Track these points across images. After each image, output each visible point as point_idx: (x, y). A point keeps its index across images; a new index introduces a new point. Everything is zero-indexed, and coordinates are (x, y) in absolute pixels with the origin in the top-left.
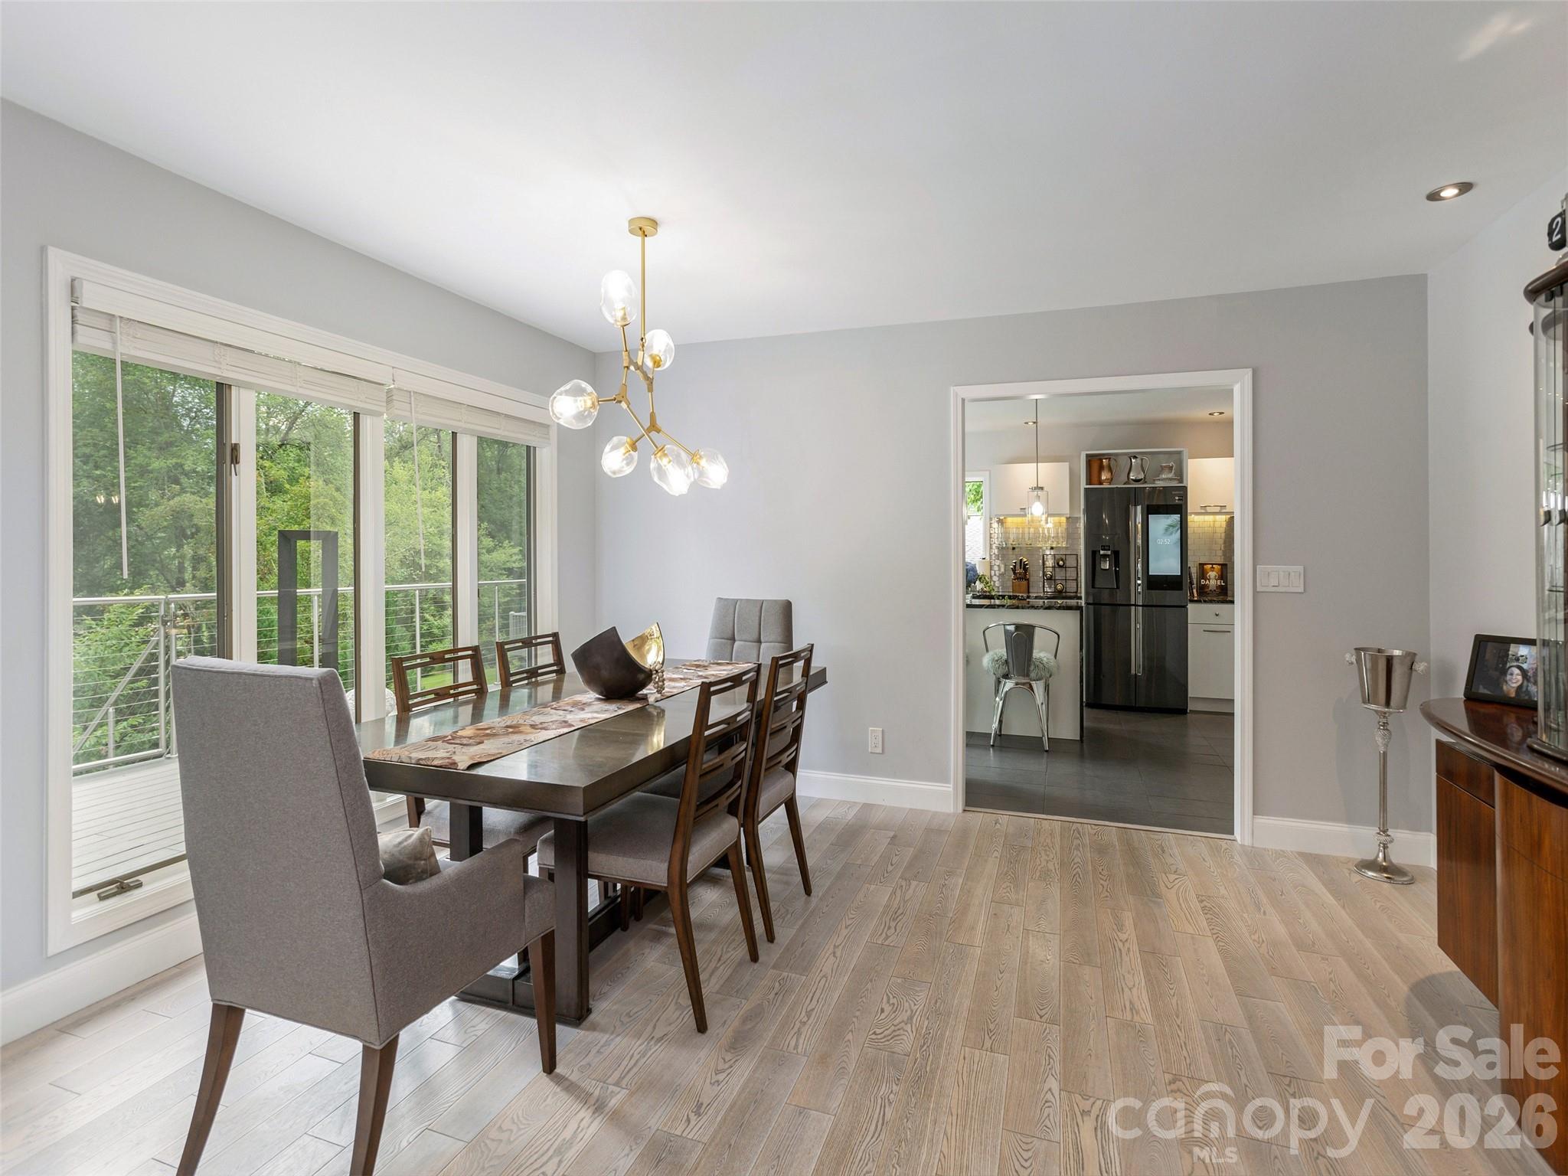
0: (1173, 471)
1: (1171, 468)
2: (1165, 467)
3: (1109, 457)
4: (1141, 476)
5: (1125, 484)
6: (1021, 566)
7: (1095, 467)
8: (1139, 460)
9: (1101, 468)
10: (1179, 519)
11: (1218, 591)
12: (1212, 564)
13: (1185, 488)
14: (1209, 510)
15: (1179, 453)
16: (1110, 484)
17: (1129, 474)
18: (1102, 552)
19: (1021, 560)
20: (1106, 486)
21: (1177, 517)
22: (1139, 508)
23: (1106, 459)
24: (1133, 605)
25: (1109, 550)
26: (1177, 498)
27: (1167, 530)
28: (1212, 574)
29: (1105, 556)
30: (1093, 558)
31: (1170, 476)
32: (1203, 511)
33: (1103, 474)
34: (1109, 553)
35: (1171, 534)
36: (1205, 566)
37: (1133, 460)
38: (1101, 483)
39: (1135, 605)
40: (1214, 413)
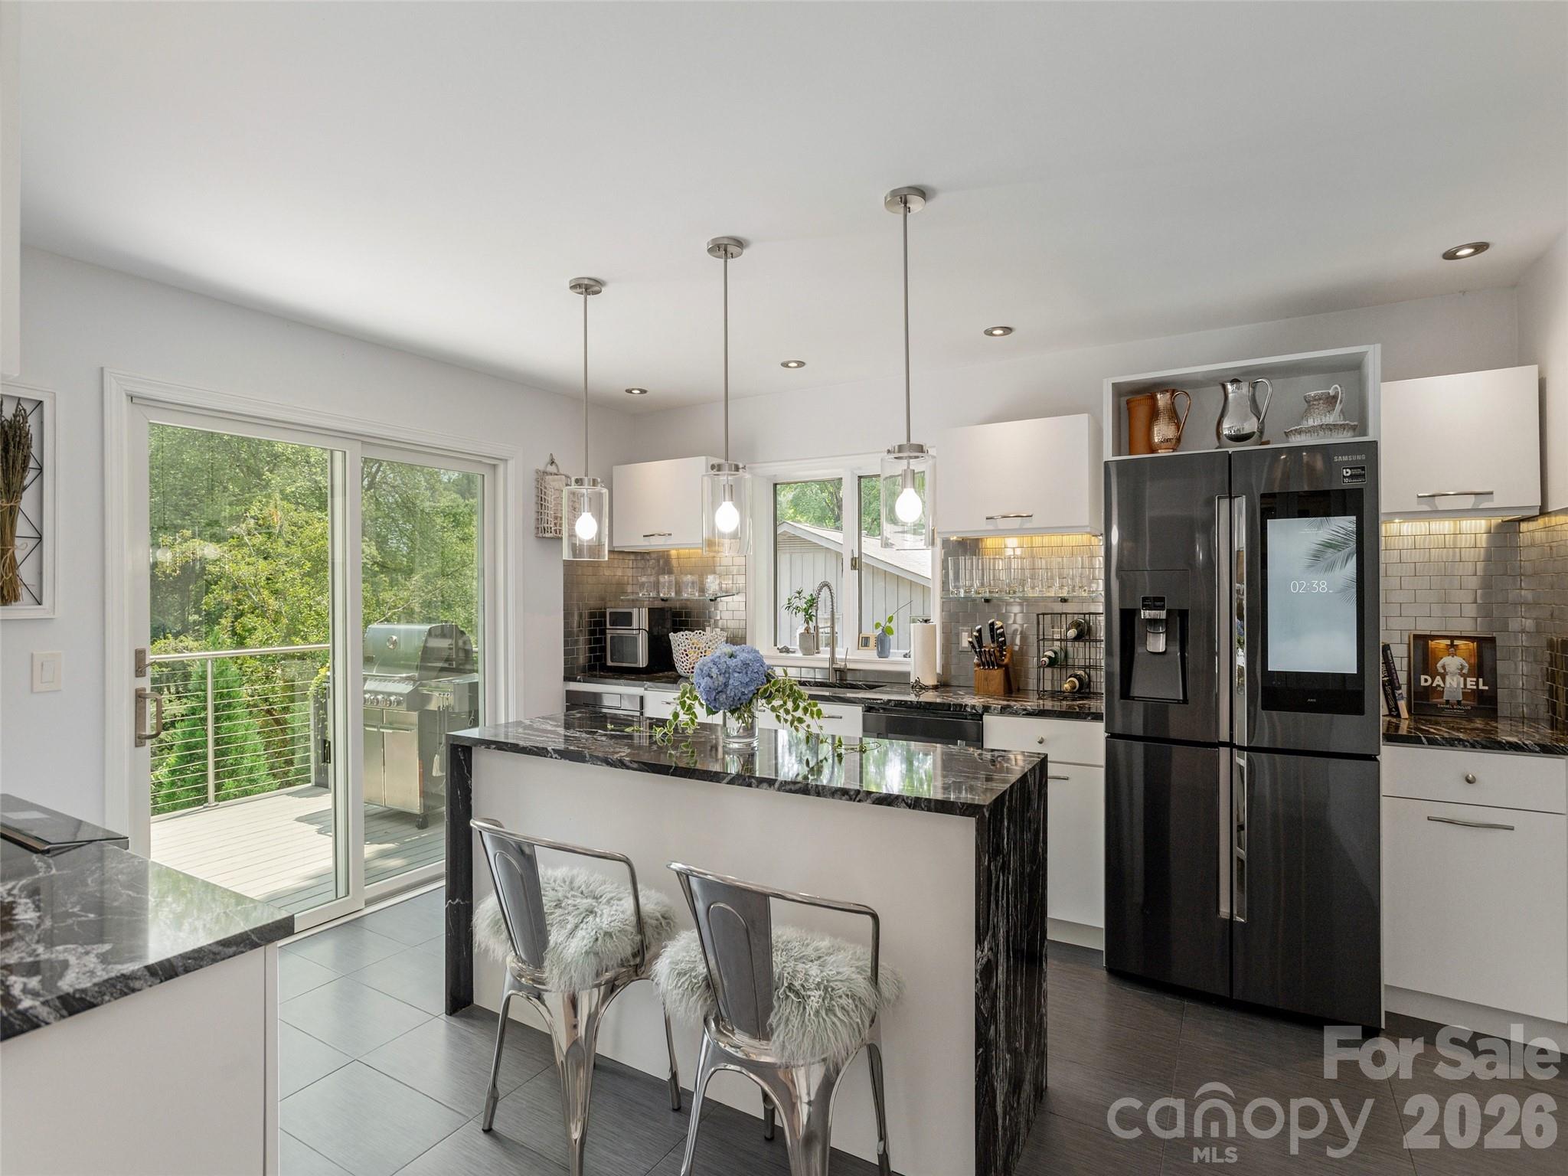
0: (1338, 407)
1: (1331, 400)
2: (1317, 398)
3: (1169, 386)
4: (1250, 426)
5: (1217, 448)
6: (992, 637)
7: (1142, 412)
8: (1245, 389)
9: (1154, 415)
10: (1353, 527)
11: (1469, 704)
12: (1452, 638)
13: (1373, 446)
14: (1442, 504)
15: (1354, 367)
16: (1174, 450)
17: (1219, 423)
18: (1146, 614)
19: (992, 624)
20: (1162, 453)
21: (1345, 524)
22: (1241, 503)
23: (1164, 392)
24: (1224, 744)
25: (1162, 608)
26: (1347, 472)
27: (1317, 556)
28: (1452, 663)
29: (1154, 622)
30: (1128, 628)
31: (1330, 419)
32: (1426, 508)
33: (1156, 429)
34: (1163, 614)
35: (1331, 567)
36: (1432, 644)
37: (1229, 387)
38: (1153, 451)
39: (1230, 745)
40: (1458, 251)
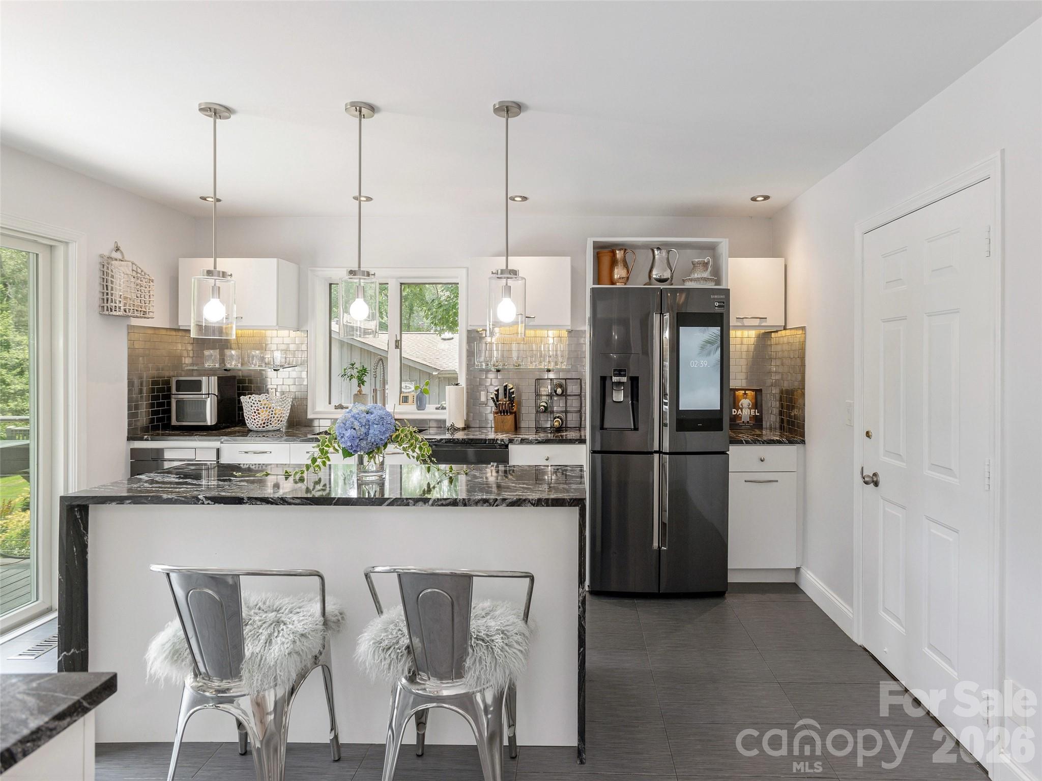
0: (710, 269)
1: (705, 265)
2: (699, 263)
3: (624, 247)
4: (667, 274)
5: (644, 285)
6: (505, 394)
7: (606, 260)
8: (664, 253)
9: (614, 263)
10: (719, 333)
11: (752, 422)
13: (727, 292)
14: (747, 322)
15: (712, 248)
16: (625, 284)
17: (651, 271)
18: (615, 379)
19: (506, 386)
20: (619, 285)
21: (716, 330)
22: (667, 316)
23: (620, 250)
24: (656, 452)
25: (624, 376)
26: (717, 304)
27: (703, 348)
28: (745, 402)
29: (619, 384)
30: (603, 386)
31: (706, 275)
32: (739, 324)
33: (616, 271)
34: (624, 379)
35: (709, 354)
36: (737, 393)
37: (656, 252)
38: (613, 283)
39: (659, 452)
40: (757, 198)
